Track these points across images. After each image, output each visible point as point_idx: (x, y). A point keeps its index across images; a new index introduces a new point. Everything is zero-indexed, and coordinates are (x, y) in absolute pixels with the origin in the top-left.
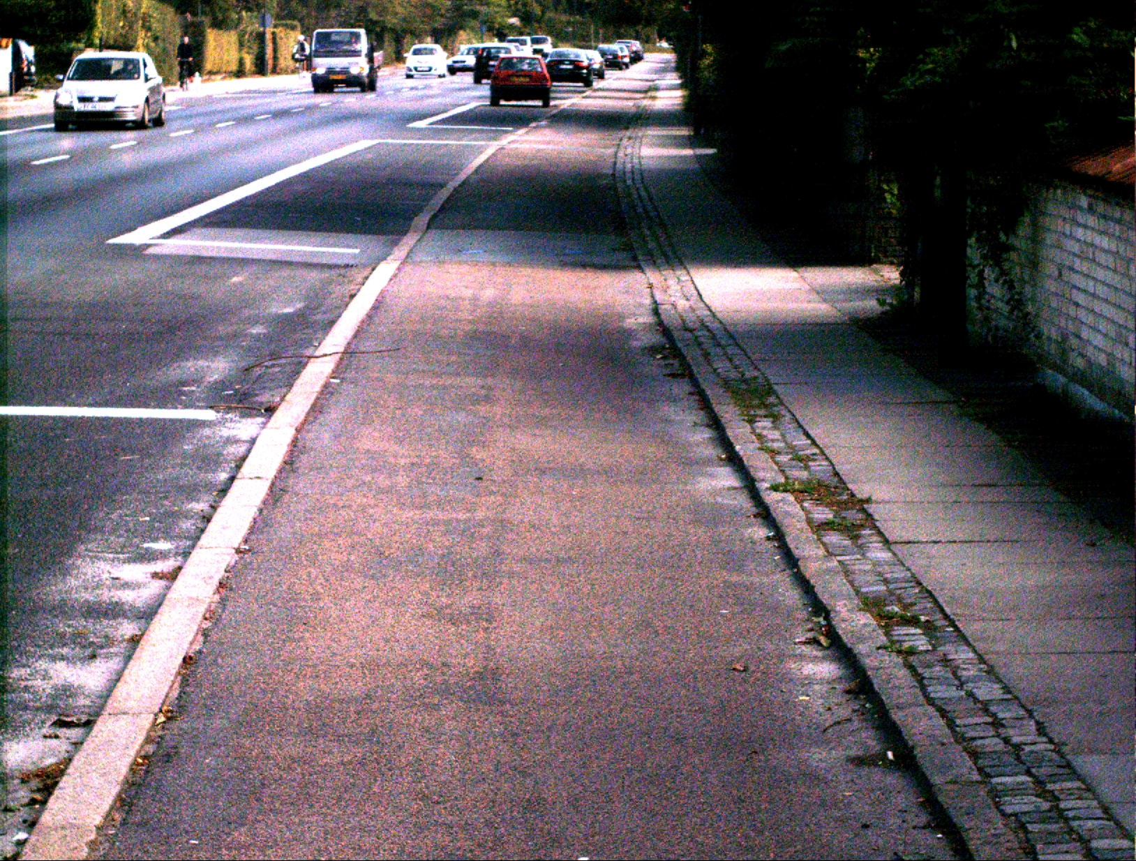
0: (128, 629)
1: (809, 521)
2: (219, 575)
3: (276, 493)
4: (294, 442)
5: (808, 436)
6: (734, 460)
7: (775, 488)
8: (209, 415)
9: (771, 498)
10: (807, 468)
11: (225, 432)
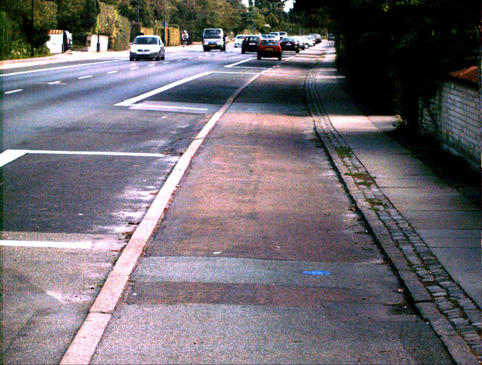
0: (145, 205)
1: (355, 183)
2: (172, 192)
3: (186, 173)
4: (191, 162)
5: (360, 162)
6: (335, 168)
7: (346, 174)
8: (161, 155)
9: (344, 177)
10: (358, 170)
11: (167, 160)
